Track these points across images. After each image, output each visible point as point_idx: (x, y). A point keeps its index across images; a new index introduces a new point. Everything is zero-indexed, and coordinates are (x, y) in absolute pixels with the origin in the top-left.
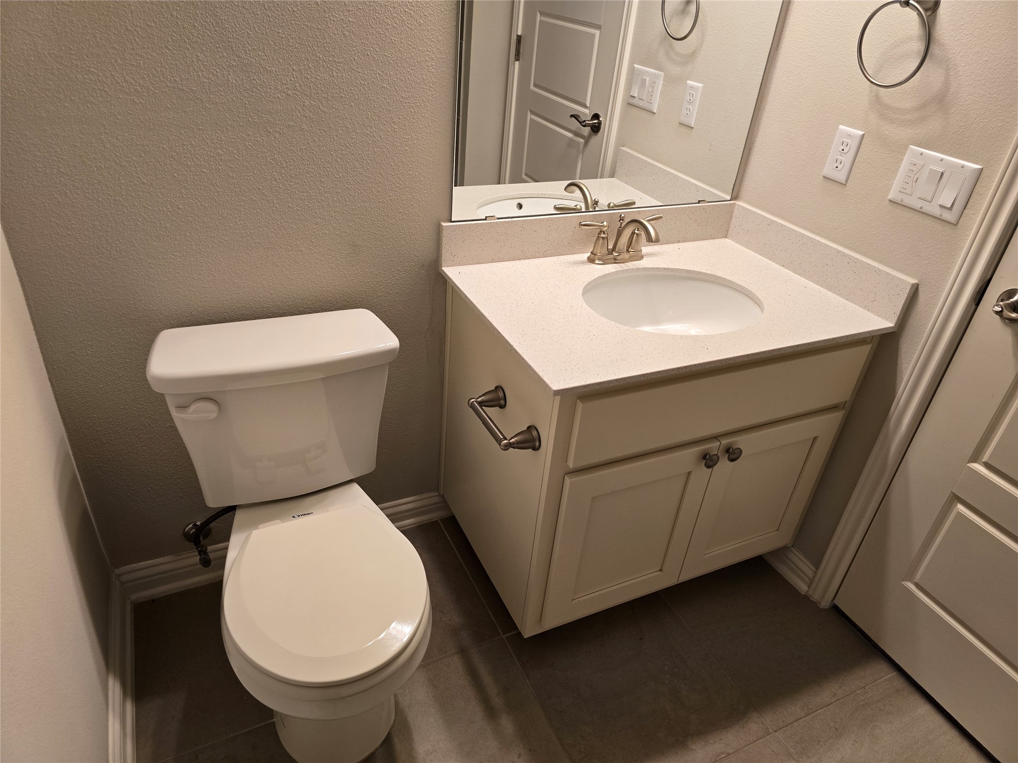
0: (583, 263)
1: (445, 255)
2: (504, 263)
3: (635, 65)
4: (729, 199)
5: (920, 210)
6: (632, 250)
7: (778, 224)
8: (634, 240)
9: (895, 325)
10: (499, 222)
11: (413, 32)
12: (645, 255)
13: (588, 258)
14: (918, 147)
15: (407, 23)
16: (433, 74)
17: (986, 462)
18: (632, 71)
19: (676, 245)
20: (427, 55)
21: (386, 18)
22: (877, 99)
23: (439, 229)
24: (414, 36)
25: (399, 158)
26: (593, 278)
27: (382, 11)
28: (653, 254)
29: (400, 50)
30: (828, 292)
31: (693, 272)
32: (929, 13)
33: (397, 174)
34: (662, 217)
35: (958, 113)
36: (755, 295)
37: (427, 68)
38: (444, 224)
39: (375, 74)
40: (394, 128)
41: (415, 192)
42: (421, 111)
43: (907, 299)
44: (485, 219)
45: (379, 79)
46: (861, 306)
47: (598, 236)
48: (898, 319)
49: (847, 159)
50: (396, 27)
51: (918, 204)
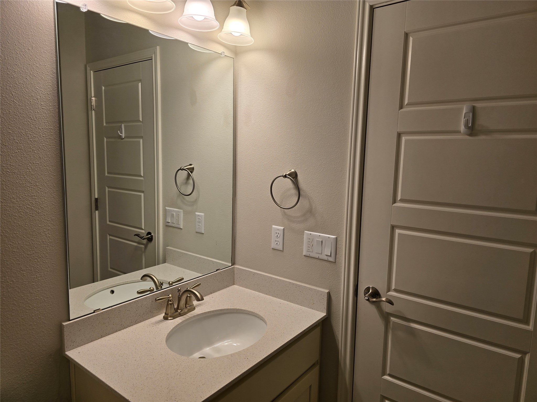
0: (161, 321)
1: (67, 343)
2: (110, 336)
3: (166, 208)
4: (231, 265)
5: (318, 258)
6: (188, 306)
7: (258, 274)
8: (188, 300)
9: (326, 314)
10: (104, 312)
11: (34, 218)
12: (196, 306)
13: (164, 317)
14: (308, 231)
15: (30, 213)
16: (50, 238)
17: (389, 374)
18: (165, 211)
19: (211, 296)
20: (45, 228)
21: (14, 213)
22: (285, 213)
23: (61, 329)
24: (35, 219)
25: (28, 291)
26: (170, 330)
27: (11, 210)
28: (200, 304)
29: (25, 229)
30: (291, 303)
31: (224, 310)
32: (295, 179)
33: (27, 301)
34: (200, 284)
35: (319, 216)
36: (259, 315)
37: (45, 235)
38: (64, 324)
39: (7, 245)
40: (23, 274)
41: (41, 309)
42: (43, 260)
43: (327, 300)
44: (94, 312)
45: (10, 247)
46: (308, 308)
47: (168, 304)
48: (327, 310)
49: (280, 240)
50: (21, 217)
51: (317, 256)
